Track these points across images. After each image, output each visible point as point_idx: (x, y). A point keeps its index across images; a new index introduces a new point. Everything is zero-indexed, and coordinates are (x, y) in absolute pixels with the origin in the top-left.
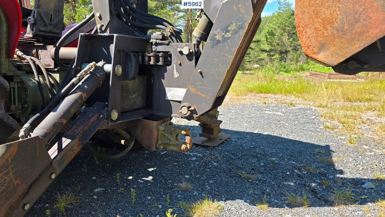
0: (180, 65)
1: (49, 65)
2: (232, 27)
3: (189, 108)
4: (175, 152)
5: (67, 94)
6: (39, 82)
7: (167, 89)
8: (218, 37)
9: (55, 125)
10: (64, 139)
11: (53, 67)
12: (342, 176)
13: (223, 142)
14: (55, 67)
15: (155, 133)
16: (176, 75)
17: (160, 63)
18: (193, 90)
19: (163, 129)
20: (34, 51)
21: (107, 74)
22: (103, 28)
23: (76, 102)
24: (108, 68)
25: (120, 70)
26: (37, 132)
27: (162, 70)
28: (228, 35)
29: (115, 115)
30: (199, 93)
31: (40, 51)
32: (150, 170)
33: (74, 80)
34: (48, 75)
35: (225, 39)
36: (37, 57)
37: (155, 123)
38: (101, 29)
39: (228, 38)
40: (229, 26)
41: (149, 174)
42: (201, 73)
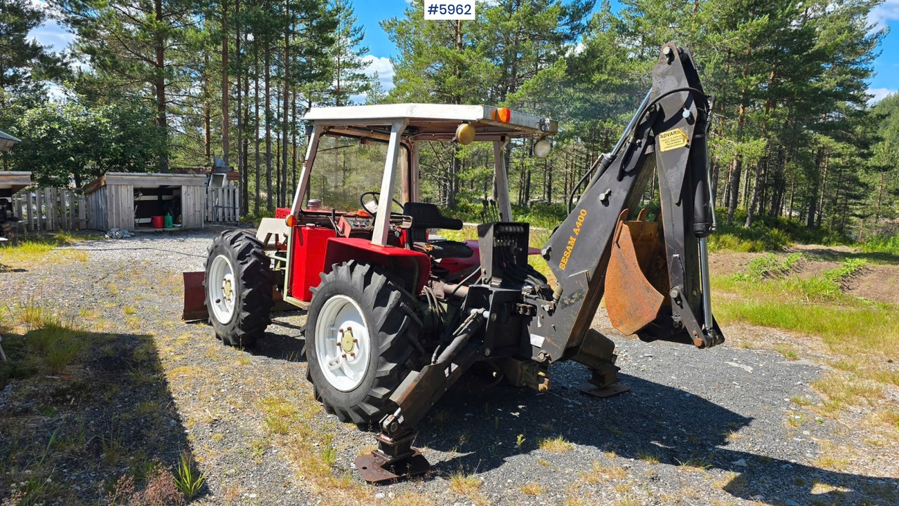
0: (543, 317)
1: (440, 296)
2: (575, 296)
3: (545, 354)
4: (534, 389)
5: (456, 336)
6: (432, 310)
7: (532, 335)
8: (566, 302)
9: (439, 349)
10: (453, 365)
11: (443, 298)
12: (725, 448)
13: (618, 394)
14: (445, 298)
15: (520, 371)
16: (539, 325)
17: (527, 314)
18: (549, 340)
19: (527, 368)
20: (429, 282)
21: (486, 319)
22: (486, 281)
23: (462, 342)
24: (487, 314)
25: (495, 317)
26: (440, 360)
27: (529, 319)
28: (573, 301)
29: (488, 352)
30: (553, 343)
31: (434, 282)
32: (520, 407)
33: (462, 325)
34: (439, 304)
35: (571, 304)
36: (431, 286)
37: (520, 363)
38: (484, 281)
39: (573, 304)
40: (573, 294)
41: (518, 410)
42: (554, 327)
